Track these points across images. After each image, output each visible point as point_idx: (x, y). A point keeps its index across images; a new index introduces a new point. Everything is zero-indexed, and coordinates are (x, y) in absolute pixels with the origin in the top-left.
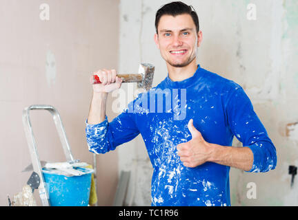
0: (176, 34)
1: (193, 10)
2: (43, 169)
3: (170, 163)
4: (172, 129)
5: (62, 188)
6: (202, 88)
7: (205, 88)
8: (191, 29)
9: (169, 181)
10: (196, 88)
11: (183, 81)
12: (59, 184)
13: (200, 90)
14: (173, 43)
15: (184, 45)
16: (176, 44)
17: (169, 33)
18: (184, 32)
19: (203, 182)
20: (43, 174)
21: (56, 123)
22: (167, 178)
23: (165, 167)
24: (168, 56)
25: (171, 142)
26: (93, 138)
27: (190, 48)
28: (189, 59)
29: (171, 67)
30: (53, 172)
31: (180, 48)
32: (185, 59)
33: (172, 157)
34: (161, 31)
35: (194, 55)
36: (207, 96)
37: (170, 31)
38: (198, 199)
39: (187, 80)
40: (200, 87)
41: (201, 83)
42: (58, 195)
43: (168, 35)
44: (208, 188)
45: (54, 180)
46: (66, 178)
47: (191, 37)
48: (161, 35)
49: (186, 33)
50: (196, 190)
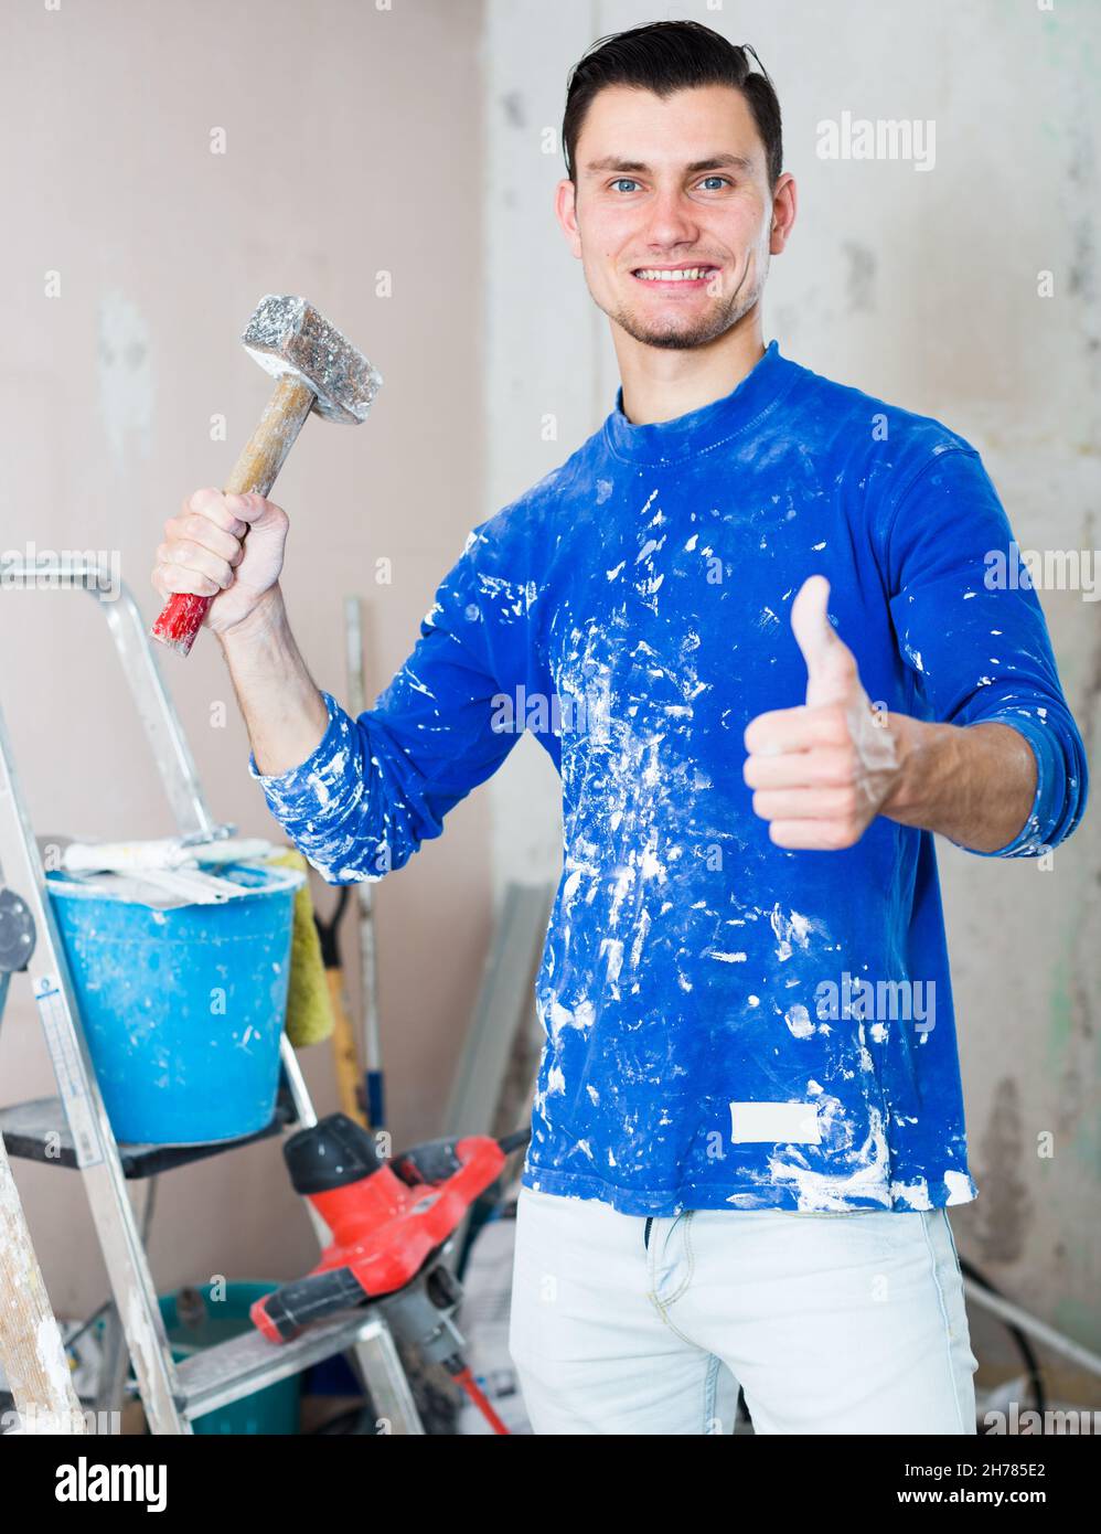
0: (667, 183)
1: (754, 68)
2: (52, 875)
3: (621, 829)
4: (626, 663)
5: (144, 964)
6: (776, 451)
7: (791, 456)
8: (742, 163)
9: (614, 919)
10: (747, 454)
11: (685, 420)
12: (128, 945)
13: (765, 462)
14: (648, 228)
15: (706, 240)
16: (666, 234)
17: (631, 176)
18: (707, 173)
19: (775, 918)
20: (54, 902)
21: (121, 645)
22: (603, 901)
23: (591, 850)
24: (624, 293)
25: (625, 728)
26: (326, 825)
27: (730, 258)
28: (726, 310)
29: (633, 347)
30: (98, 888)
31: (680, 257)
32: (707, 310)
33: (630, 799)
34: (593, 166)
35: (751, 293)
36: (796, 493)
37: (639, 167)
38: (754, 1001)
39: (702, 413)
40: (765, 447)
41: (770, 432)
42: (125, 1001)
43: (628, 185)
44: (794, 944)
45: (102, 928)
46: (159, 919)
47: (737, 201)
48: (589, 183)
49: (716, 183)
50: (741, 957)
